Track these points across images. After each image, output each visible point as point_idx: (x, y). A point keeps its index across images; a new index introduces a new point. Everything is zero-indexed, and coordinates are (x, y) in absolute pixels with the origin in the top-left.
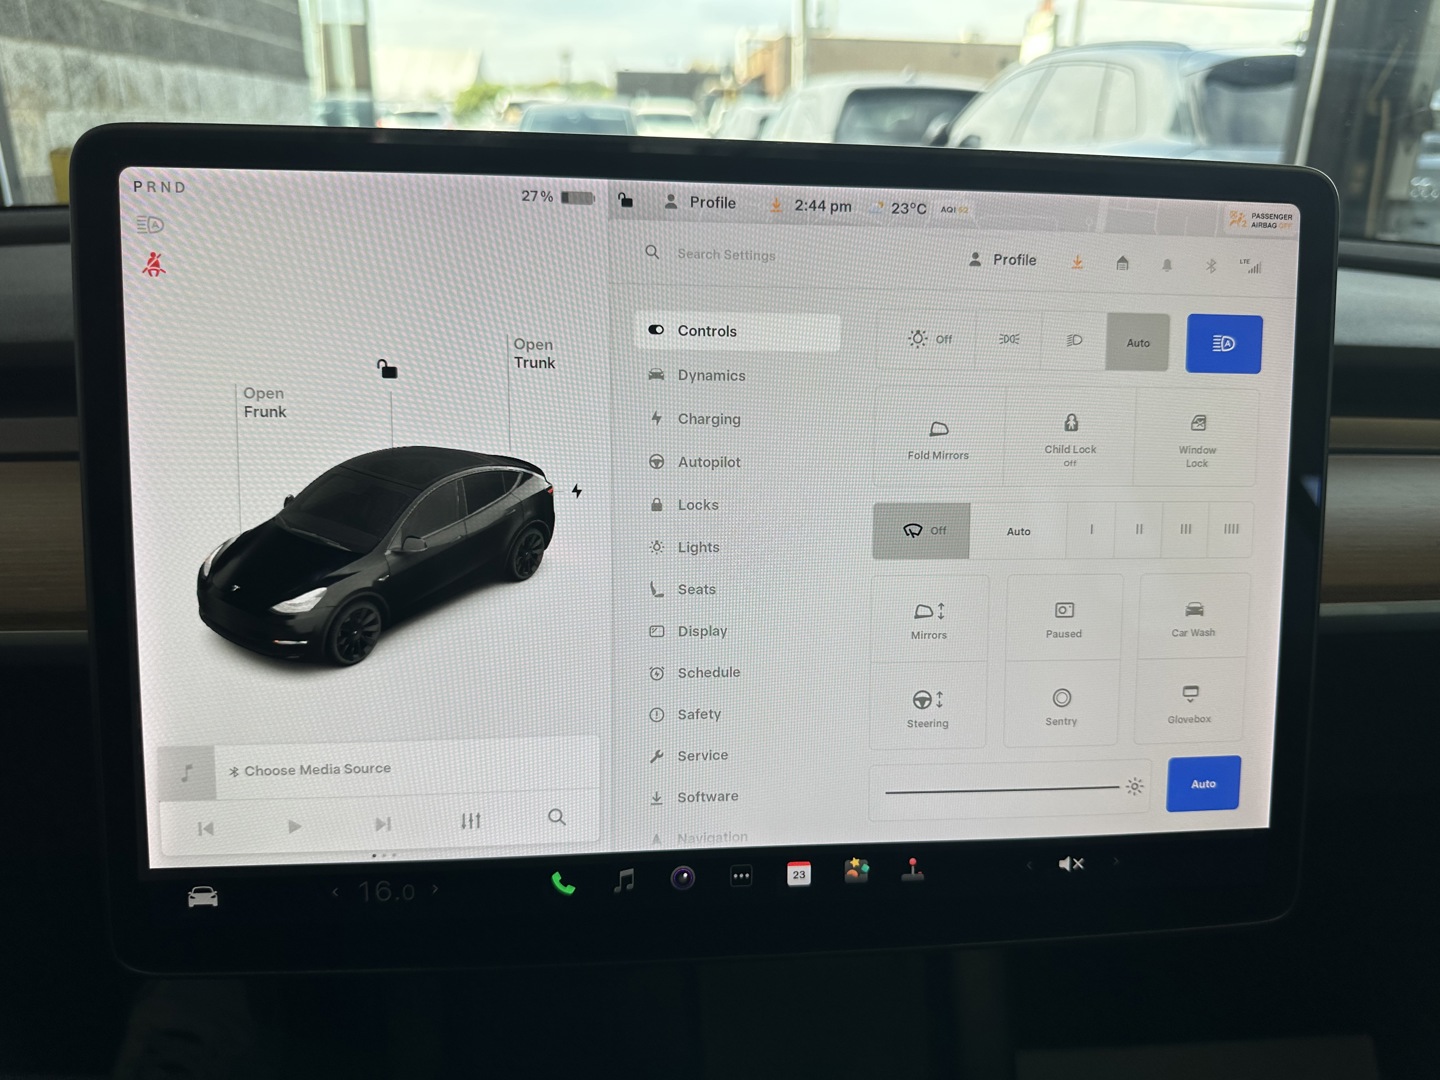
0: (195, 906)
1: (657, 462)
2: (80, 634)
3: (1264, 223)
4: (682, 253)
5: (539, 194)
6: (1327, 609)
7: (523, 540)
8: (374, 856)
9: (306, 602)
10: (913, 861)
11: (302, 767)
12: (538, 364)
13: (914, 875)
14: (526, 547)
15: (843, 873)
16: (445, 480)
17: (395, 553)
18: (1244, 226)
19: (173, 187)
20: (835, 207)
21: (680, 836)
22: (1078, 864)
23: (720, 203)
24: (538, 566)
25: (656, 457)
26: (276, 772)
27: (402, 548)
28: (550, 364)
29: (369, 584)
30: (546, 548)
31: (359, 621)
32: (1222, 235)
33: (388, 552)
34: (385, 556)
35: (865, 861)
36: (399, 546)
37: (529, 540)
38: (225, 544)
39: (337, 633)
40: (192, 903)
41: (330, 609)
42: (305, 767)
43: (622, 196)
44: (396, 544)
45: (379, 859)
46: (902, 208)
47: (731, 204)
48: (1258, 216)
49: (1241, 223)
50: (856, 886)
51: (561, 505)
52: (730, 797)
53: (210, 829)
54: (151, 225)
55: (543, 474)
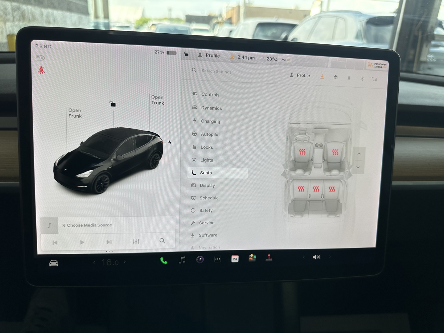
0: (51, 266)
1: (194, 134)
2: (17, 183)
3: (378, 66)
4: (203, 71)
5: (160, 52)
6: (394, 183)
7: (153, 156)
8: (106, 252)
9: (86, 174)
10: (269, 255)
11: (85, 224)
12: (159, 103)
13: (269, 259)
14: (154, 159)
15: (248, 258)
16: (129, 138)
17: (114, 160)
18: (372, 67)
19: (48, 47)
20: (250, 58)
21: (199, 247)
22: (319, 257)
23: (215, 56)
24: (158, 165)
25: (194, 133)
26: (77, 226)
27: (116, 158)
28: (162, 103)
29: (106, 169)
30: (160, 159)
31: (103, 180)
32: (365, 69)
33: (112, 160)
34: (111, 161)
35: (255, 255)
36: (115, 158)
37: (155, 156)
38: (62, 156)
39: (96, 184)
40: (50, 265)
41: (94, 176)
42: (86, 225)
43: (185, 53)
44: (114, 157)
45: (108, 253)
46: (270, 59)
47: (218, 56)
48: (376, 64)
49: (371, 66)
50: (252, 262)
51: (165, 146)
52: (215, 235)
53: (56, 243)
54: (41, 58)
55: (160, 137)
